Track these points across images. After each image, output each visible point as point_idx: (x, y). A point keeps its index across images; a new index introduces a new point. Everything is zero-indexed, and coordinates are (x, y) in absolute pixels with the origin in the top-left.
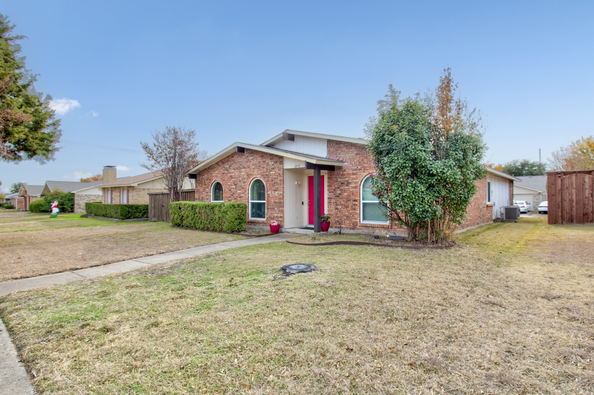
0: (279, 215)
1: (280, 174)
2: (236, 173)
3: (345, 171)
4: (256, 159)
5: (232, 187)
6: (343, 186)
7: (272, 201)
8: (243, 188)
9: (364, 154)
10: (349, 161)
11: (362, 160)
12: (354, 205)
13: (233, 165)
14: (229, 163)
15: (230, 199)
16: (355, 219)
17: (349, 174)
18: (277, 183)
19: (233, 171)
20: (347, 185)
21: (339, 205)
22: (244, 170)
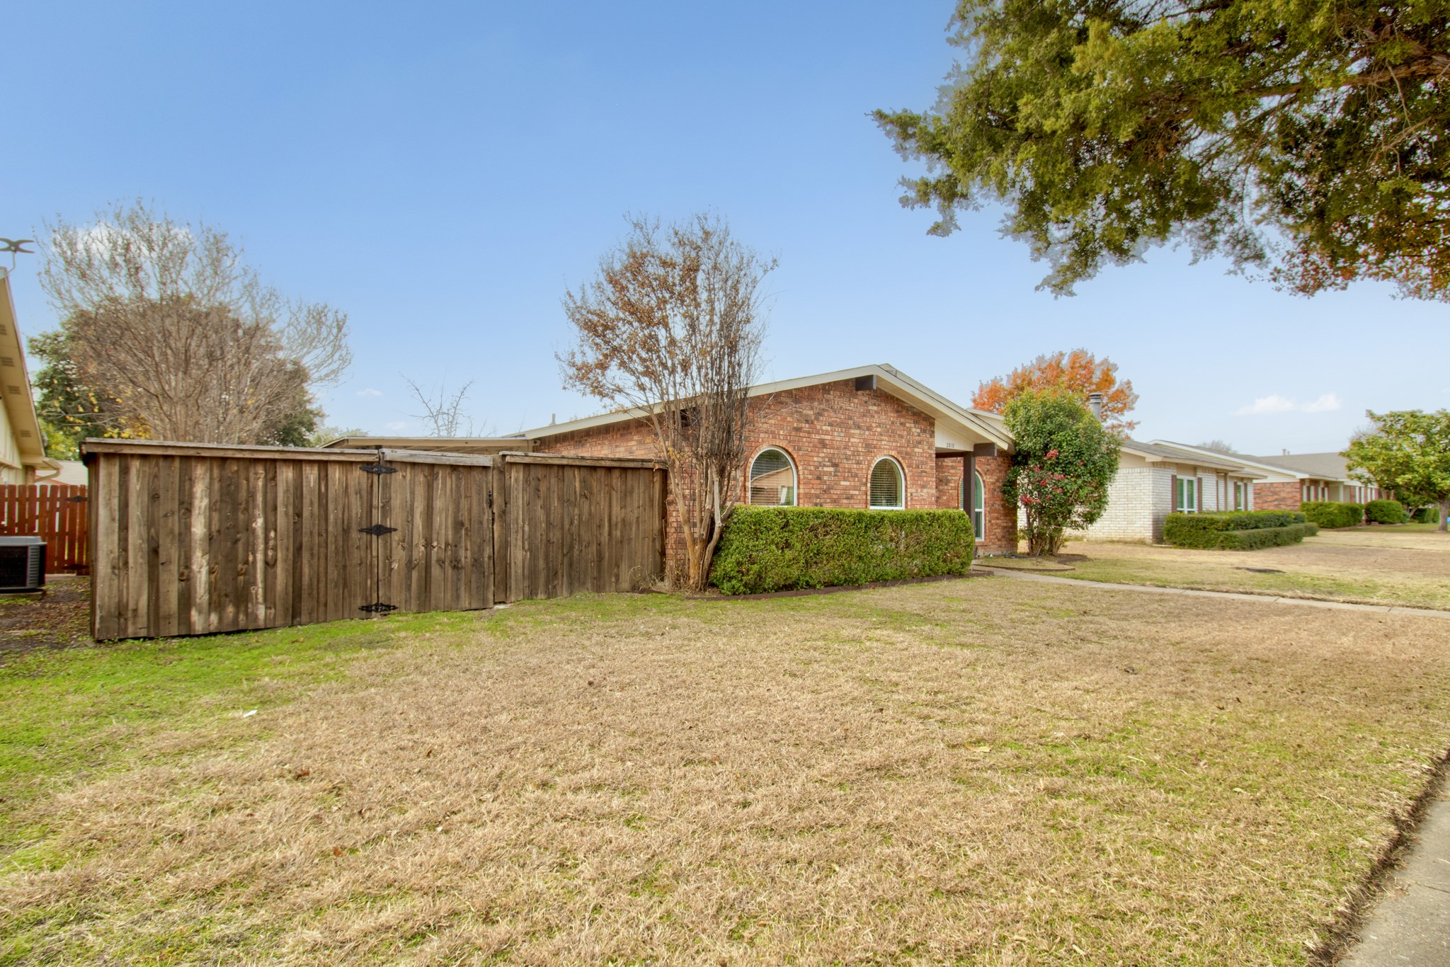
2: (838, 436)
5: (825, 469)
7: (918, 506)
13: (826, 414)
14: (816, 404)
19: (829, 428)
22: (858, 432)
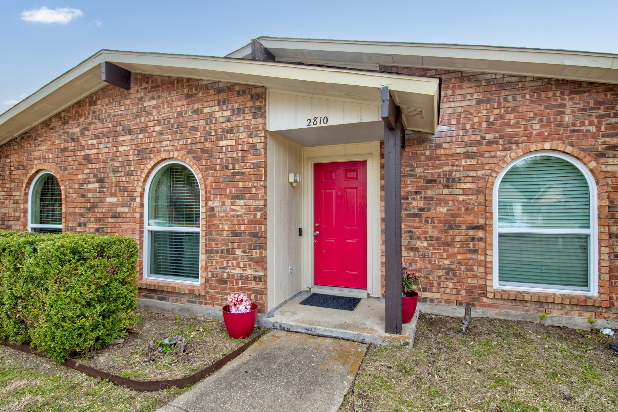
0: (250, 272)
1: (253, 146)
3: (439, 146)
4: (170, 104)
5: (90, 186)
6: (432, 188)
7: (226, 227)
8: (125, 190)
9: (506, 100)
10: (454, 122)
11: (501, 117)
12: (473, 239)
13: (92, 127)
14: (82, 120)
15: (82, 220)
16: (475, 276)
17: (452, 155)
18: (243, 174)
19: (95, 141)
20: (446, 186)
21: (419, 238)
22: (129, 137)
